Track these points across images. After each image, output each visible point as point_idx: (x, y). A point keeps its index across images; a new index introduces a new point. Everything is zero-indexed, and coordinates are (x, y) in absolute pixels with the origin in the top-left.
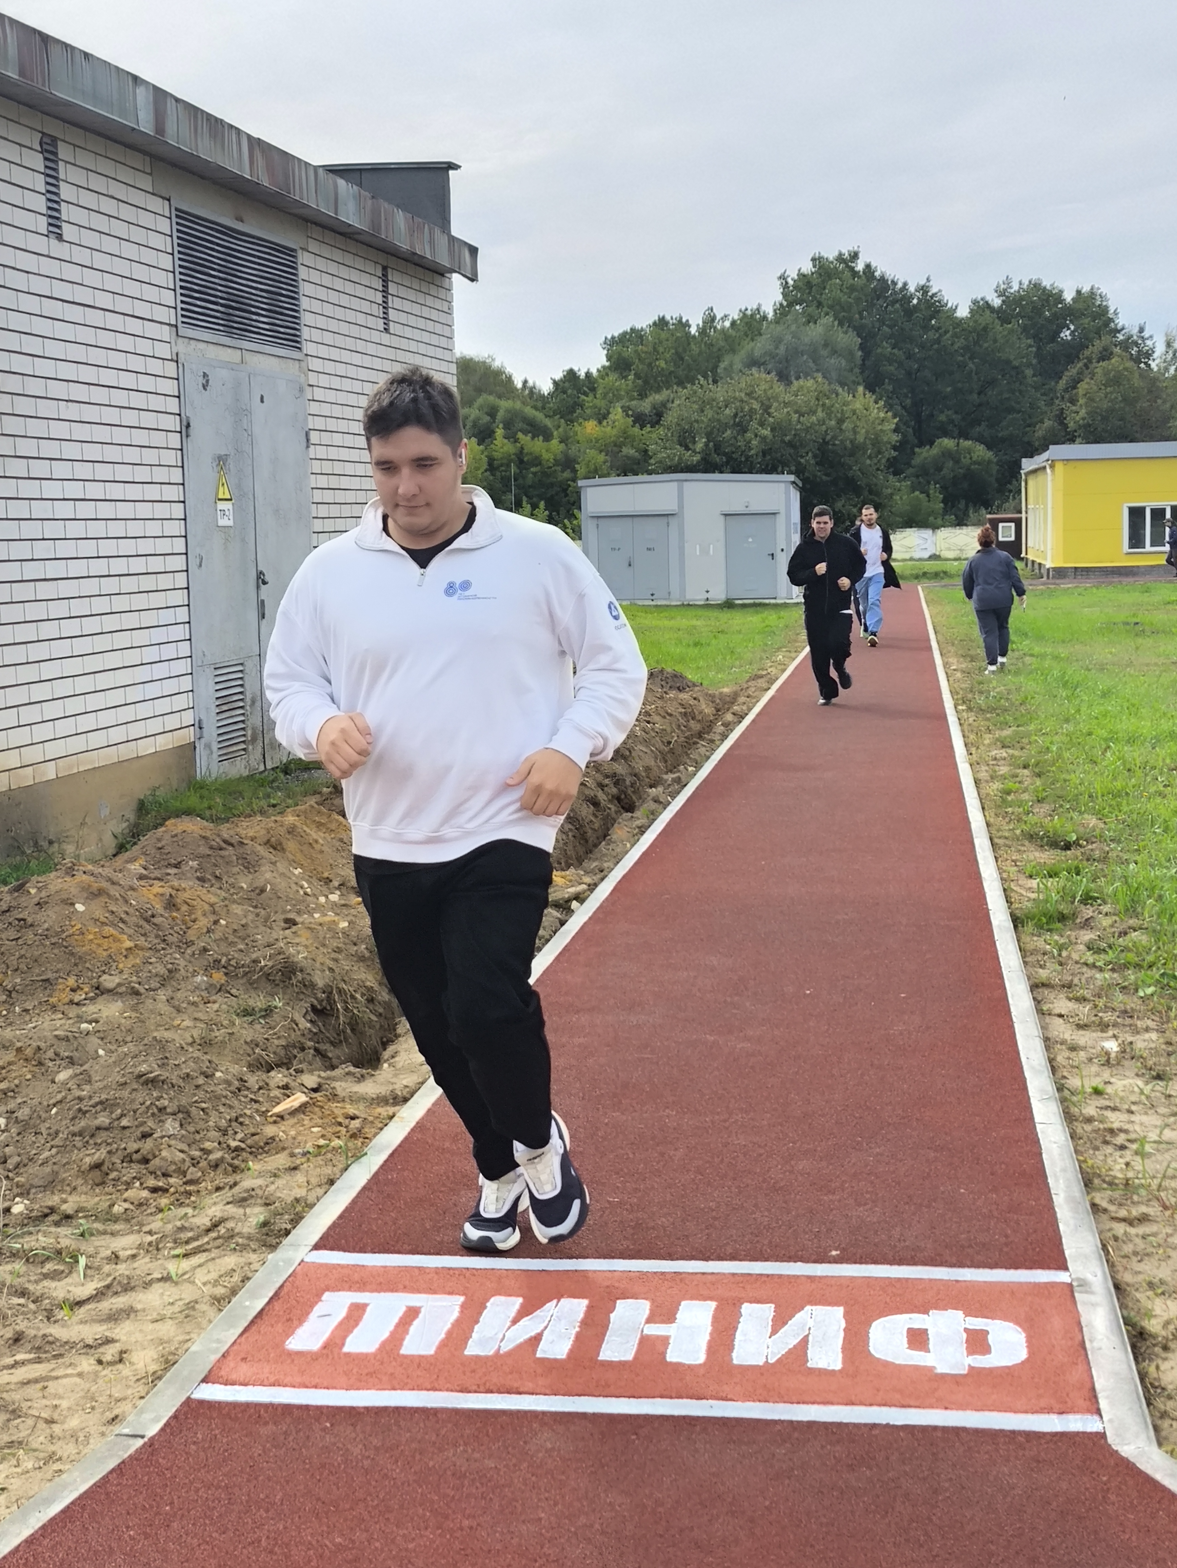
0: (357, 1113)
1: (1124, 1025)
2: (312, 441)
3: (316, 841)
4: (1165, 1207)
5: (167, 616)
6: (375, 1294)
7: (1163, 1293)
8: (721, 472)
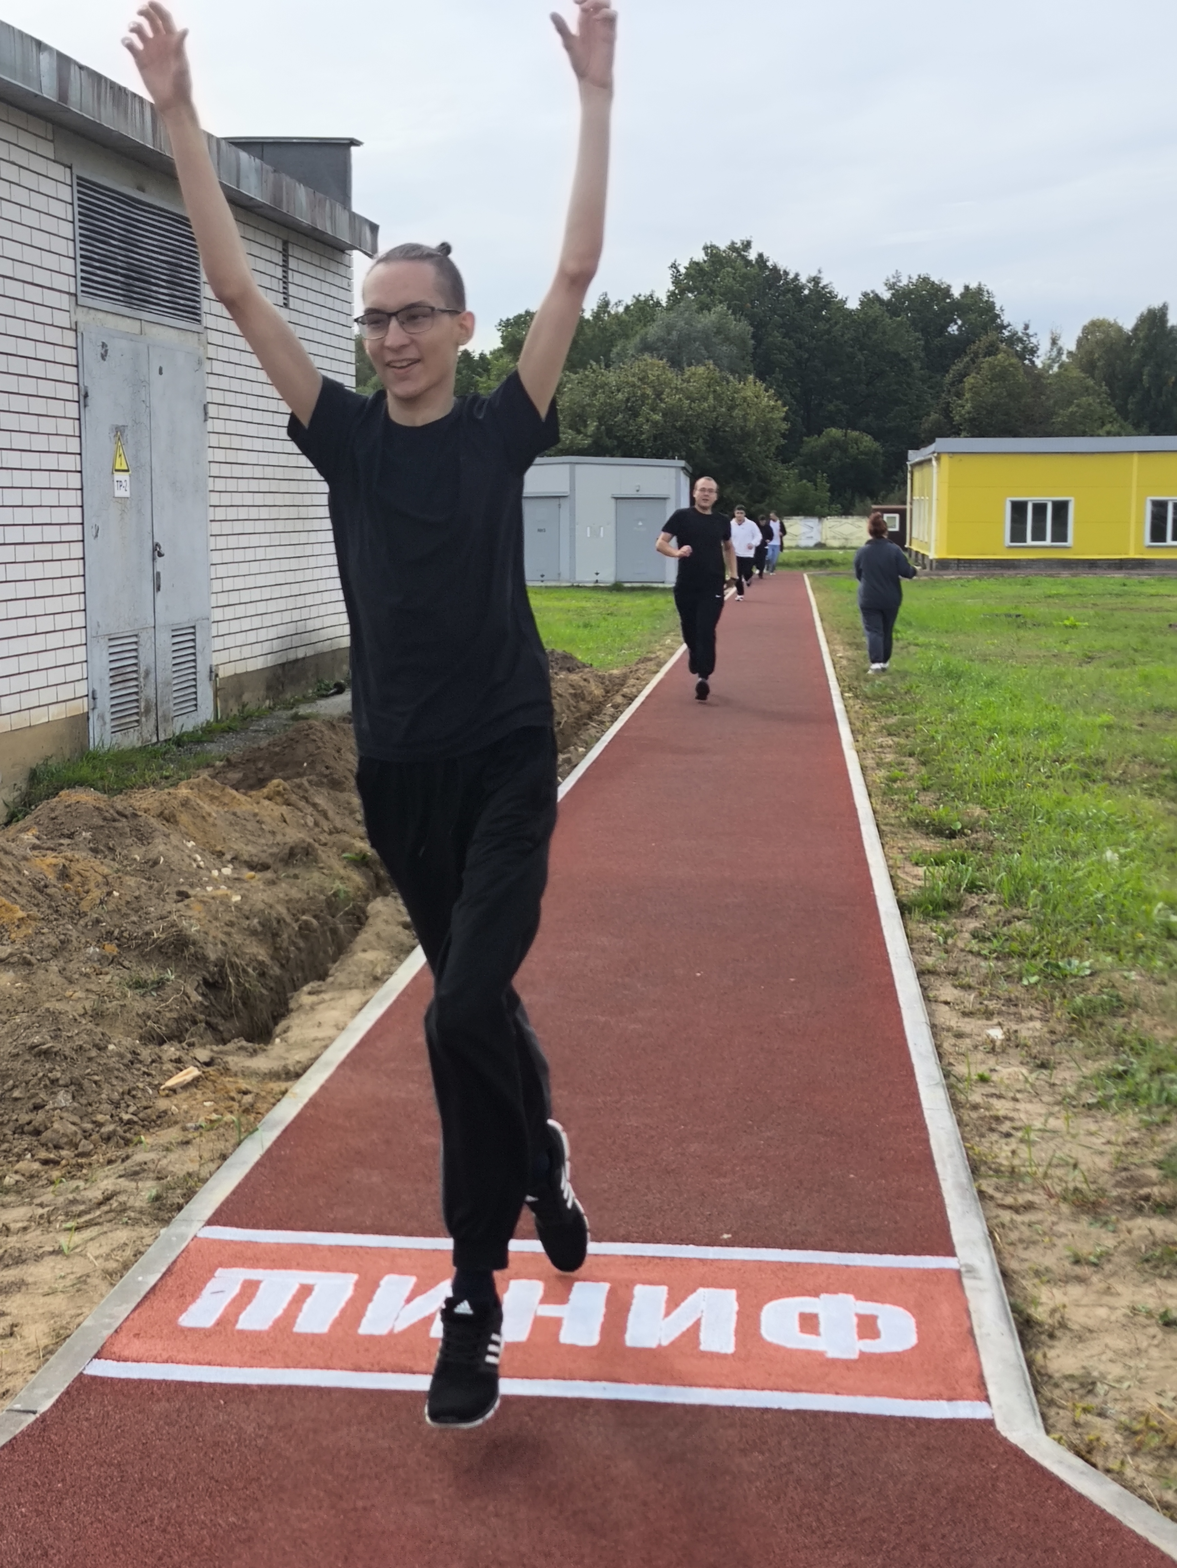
0: (249, 1087)
1: (1009, 1014)
2: (211, 414)
3: (210, 815)
4: (1051, 1196)
5: (61, 586)
6: (268, 1272)
7: (1048, 1282)
8: (612, 456)
